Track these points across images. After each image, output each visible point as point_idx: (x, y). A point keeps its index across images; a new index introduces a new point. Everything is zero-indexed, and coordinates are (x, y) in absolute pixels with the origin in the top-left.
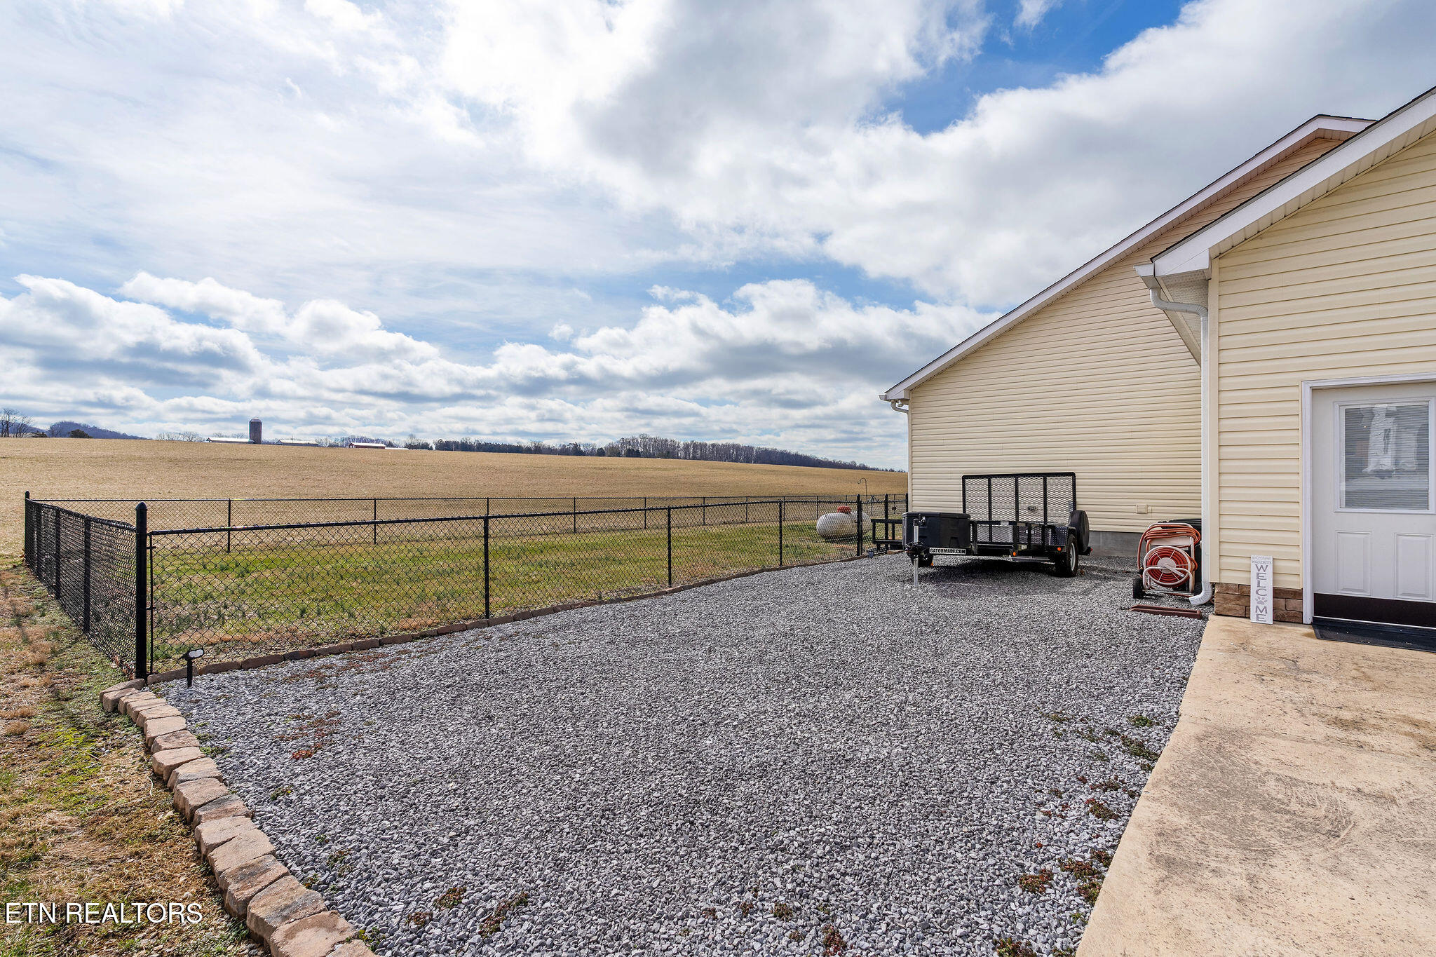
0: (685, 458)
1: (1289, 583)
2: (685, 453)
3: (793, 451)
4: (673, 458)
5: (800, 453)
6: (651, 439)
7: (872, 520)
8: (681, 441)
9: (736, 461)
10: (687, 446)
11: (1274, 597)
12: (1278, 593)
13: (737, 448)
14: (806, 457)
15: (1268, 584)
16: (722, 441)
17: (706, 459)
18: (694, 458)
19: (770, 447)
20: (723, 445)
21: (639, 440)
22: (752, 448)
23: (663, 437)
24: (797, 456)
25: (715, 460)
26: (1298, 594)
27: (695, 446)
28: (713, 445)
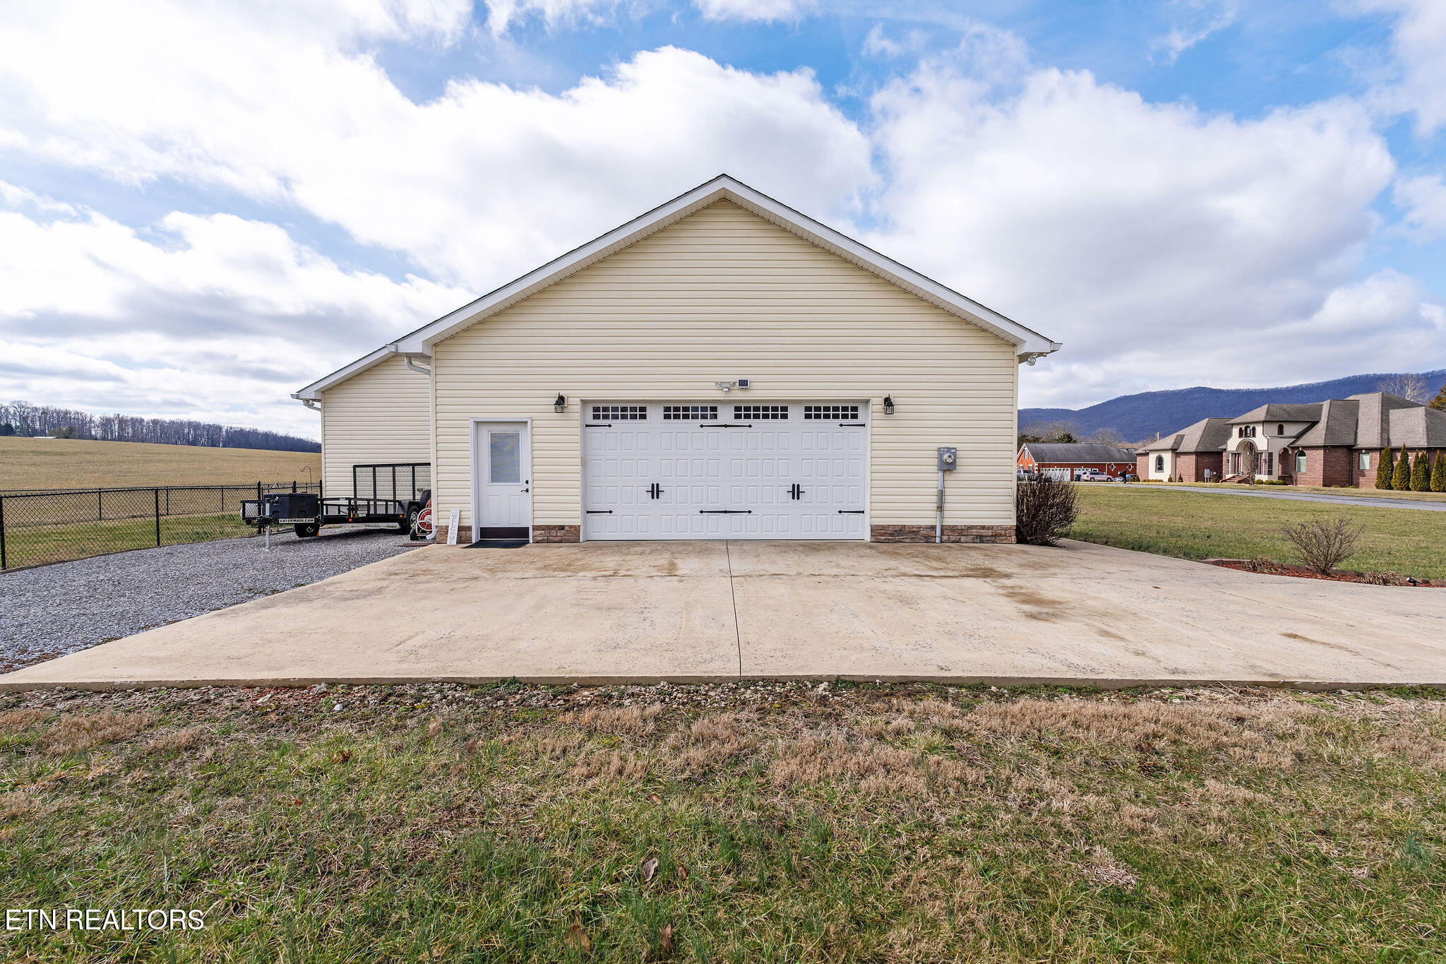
0: (104, 439)
1: (466, 523)
2: (105, 431)
3: (281, 432)
4: (80, 437)
5: (292, 435)
6: (36, 409)
7: (242, 502)
8: (96, 413)
9: (194, 443)
10: (106, 423)
11: (459, 530)
12: (461, 529)
13: (195, 426)
14: (300, 441)
15: (456, 525)
16: (167, 417)
17: (143, 440)
18: (121, 438)
19: (247, 426)
20: (173, 423)
21: (11, 410)
22: (220, 428)
23: (62, 407)
24: (286, 439)
25: (159, 442)
26: (470, 528)
27: (122, 422)
28: (155, 422)
